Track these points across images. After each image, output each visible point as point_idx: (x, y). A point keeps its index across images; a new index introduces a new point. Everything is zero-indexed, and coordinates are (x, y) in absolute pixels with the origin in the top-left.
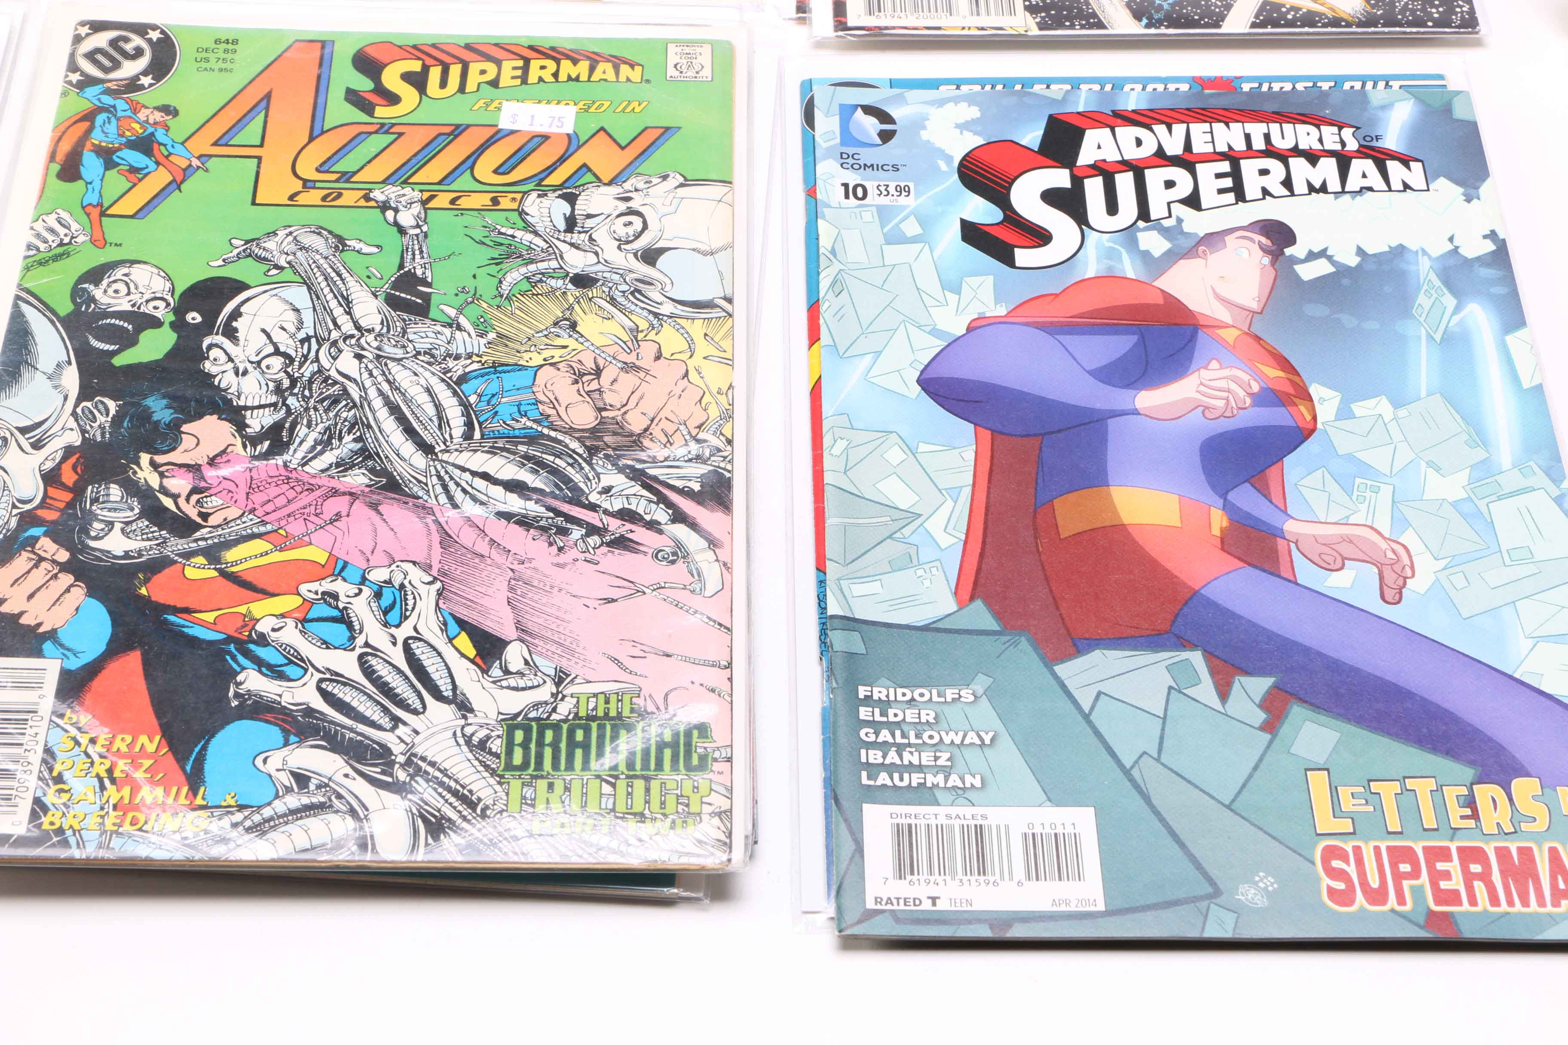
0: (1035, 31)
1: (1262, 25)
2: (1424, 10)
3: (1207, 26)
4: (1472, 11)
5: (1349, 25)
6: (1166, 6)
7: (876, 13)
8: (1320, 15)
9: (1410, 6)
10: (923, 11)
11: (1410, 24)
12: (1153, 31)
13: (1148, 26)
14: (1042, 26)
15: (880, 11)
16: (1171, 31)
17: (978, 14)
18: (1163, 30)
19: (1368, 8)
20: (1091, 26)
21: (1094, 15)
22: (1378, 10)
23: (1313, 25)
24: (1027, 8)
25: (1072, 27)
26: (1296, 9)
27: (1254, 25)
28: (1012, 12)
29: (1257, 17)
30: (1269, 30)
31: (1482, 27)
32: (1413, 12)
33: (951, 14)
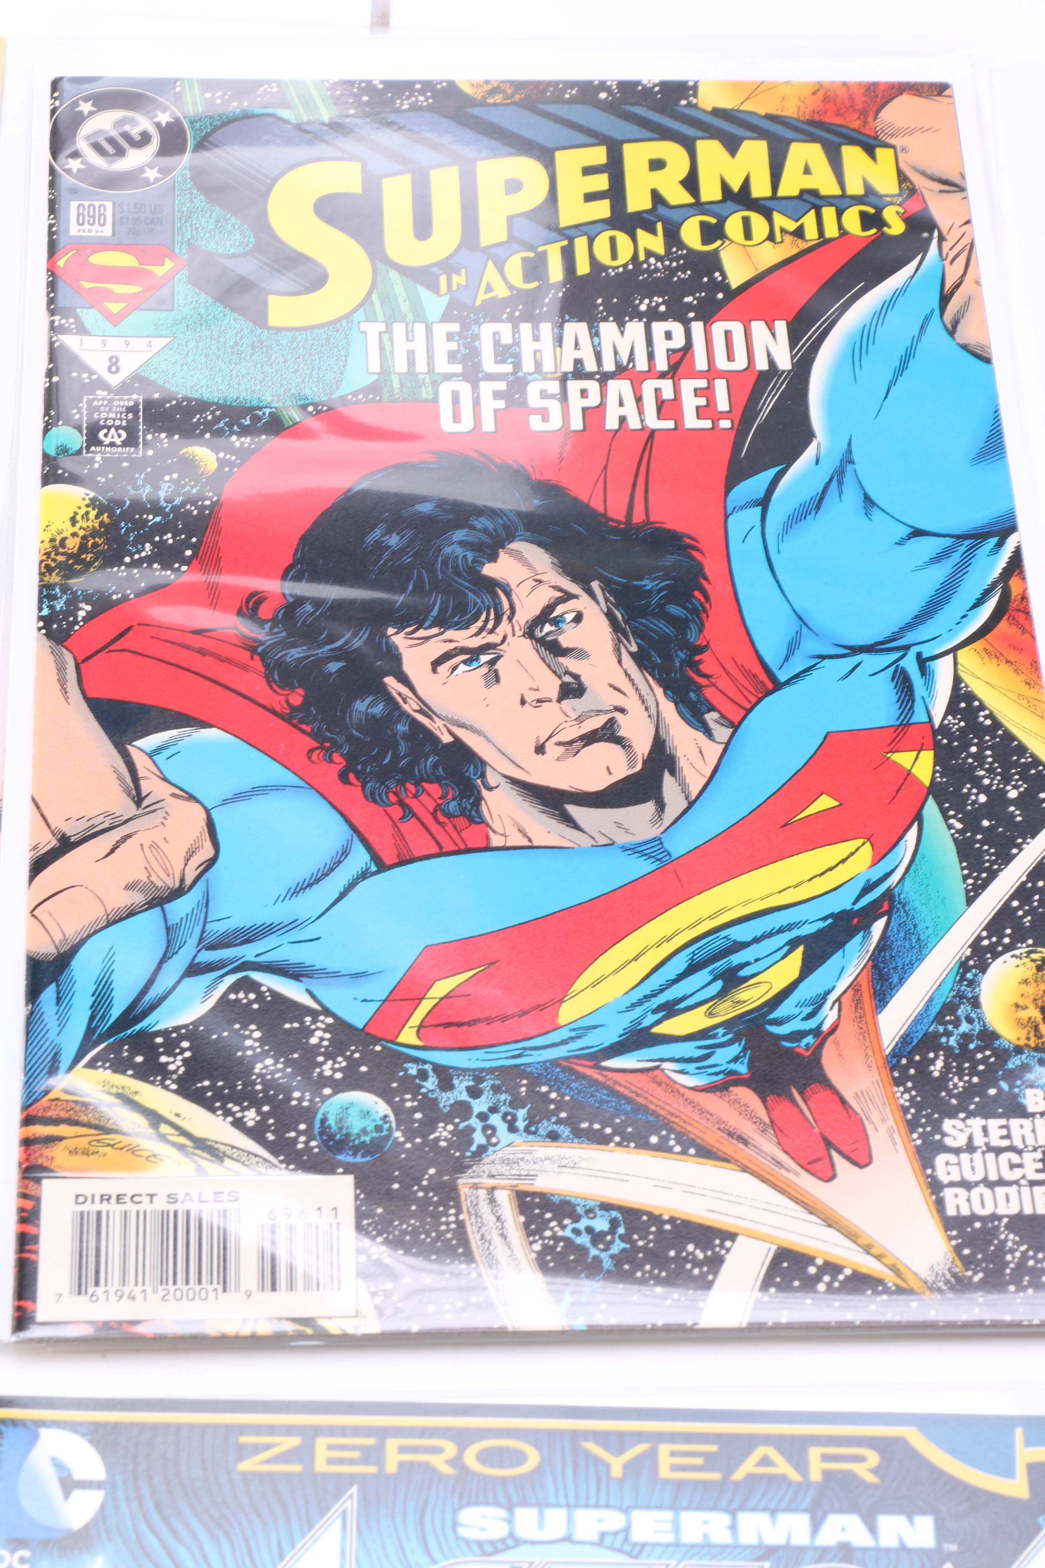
0: (374, 1321)
6: (607, 1262)
7: (91, 1290)
9: (1031, 1263)
10: (175, 1283)
14: (384, 1310)
15: (97, 1282)
17: (274, 1288)
19: (959, 1268)
22: (975, 1273)
24: (360, 1271)
26: (833, 1266)
27: (759, 1306)
28: (334, 1282)
33: (225, 1290)
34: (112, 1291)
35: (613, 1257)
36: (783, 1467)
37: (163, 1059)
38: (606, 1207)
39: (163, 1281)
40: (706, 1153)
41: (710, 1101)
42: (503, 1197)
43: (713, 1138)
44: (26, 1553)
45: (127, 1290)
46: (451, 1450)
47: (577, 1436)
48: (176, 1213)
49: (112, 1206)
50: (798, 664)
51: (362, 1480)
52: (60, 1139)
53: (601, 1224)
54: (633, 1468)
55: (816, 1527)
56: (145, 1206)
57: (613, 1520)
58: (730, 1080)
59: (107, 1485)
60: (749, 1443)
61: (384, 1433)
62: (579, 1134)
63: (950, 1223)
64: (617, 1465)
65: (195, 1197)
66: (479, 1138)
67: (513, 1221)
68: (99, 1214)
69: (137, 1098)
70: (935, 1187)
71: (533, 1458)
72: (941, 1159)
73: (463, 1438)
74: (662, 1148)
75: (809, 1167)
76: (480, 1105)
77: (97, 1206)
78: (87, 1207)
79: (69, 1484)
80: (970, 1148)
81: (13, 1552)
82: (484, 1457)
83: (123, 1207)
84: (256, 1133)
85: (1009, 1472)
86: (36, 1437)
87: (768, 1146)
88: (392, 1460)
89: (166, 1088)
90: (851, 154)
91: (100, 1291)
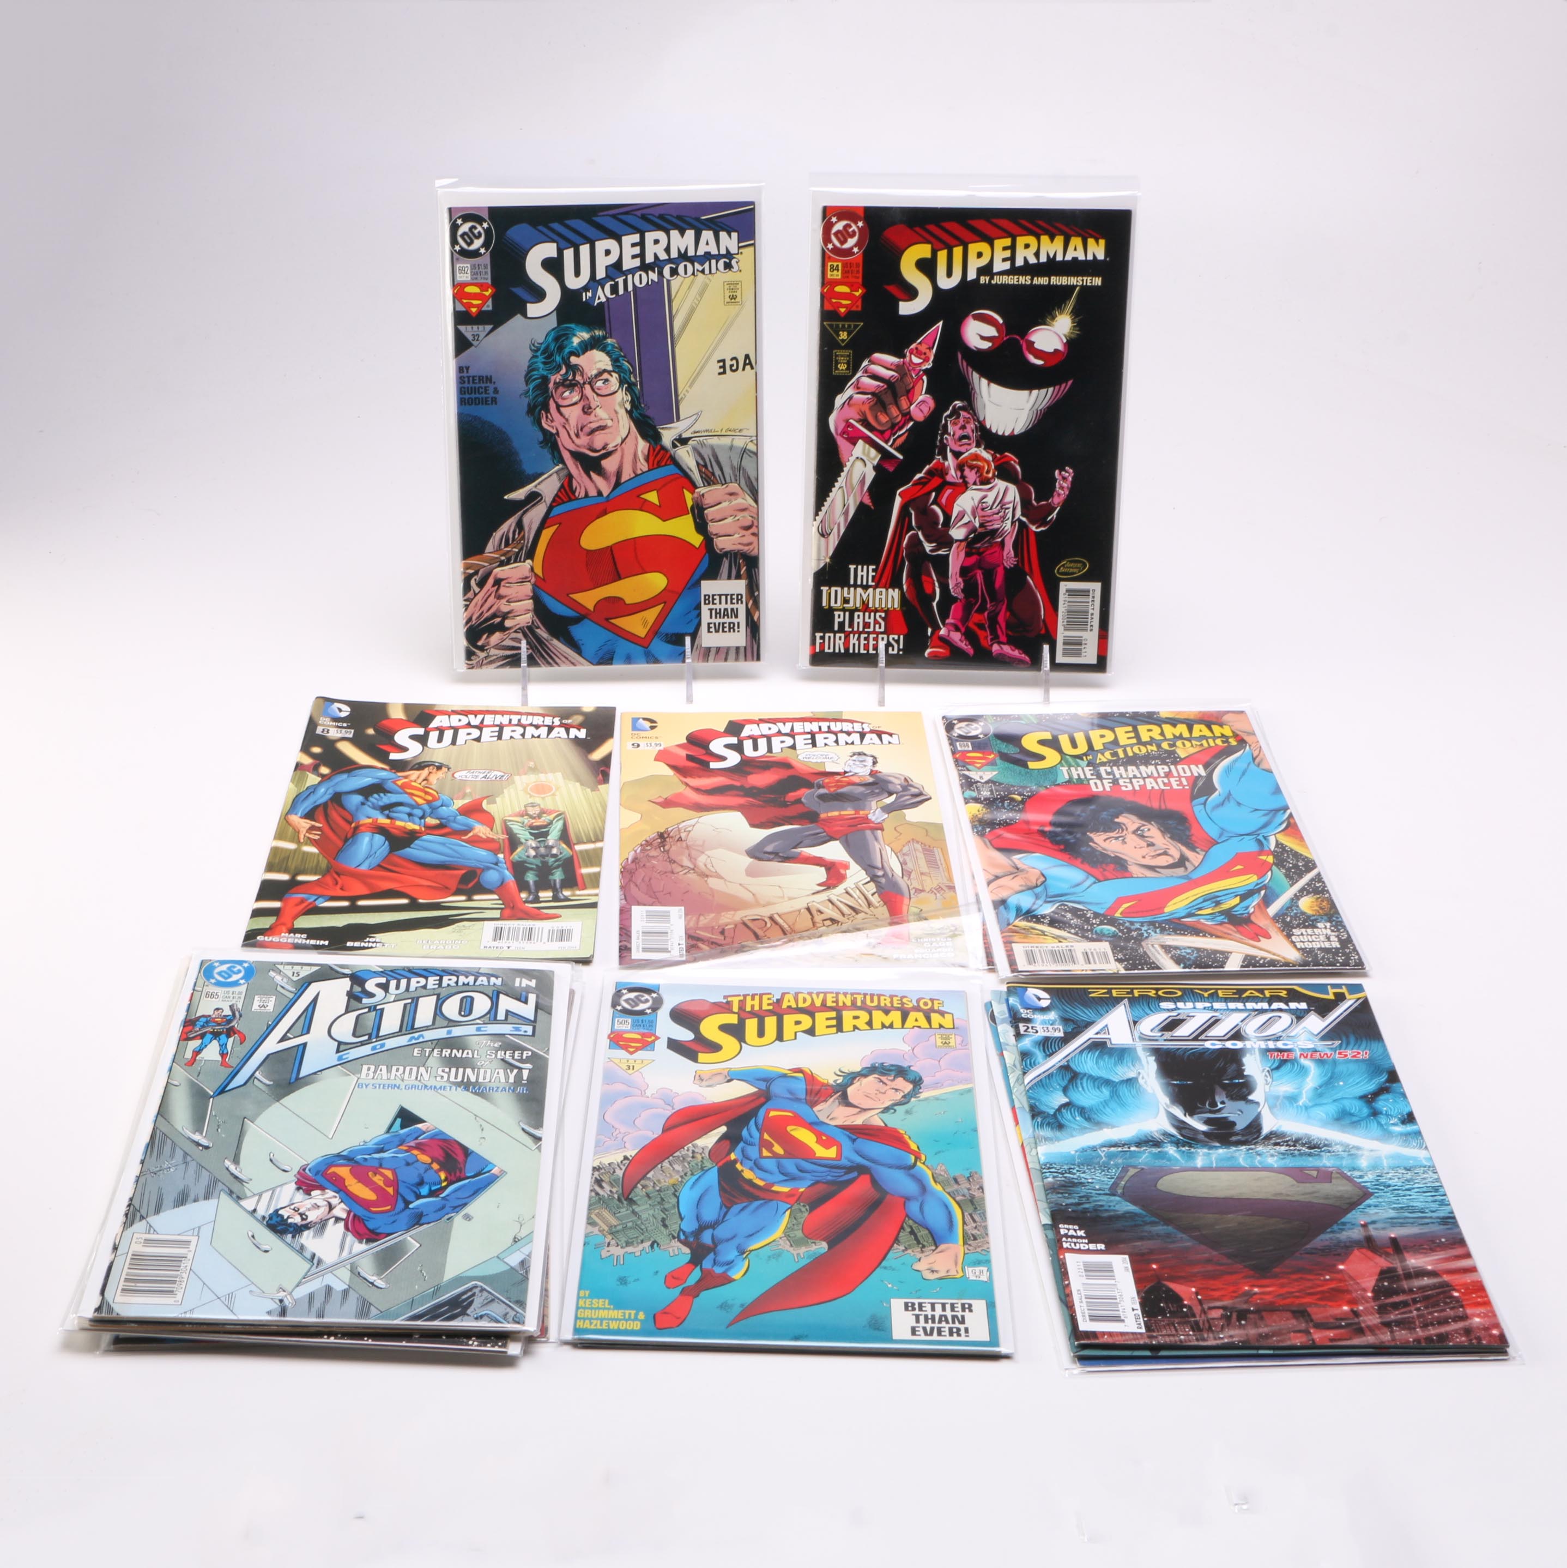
35: (1194, 957)
36: (1257, 994)
38: (1189, 948)
39: (1055, 962)
40: (1218, 937)
41: (1218, 927)
42: (1156, 946)
43: (1219, 934)
44: (1032, 1011)
45: (1045, 965)
46: (1154, 992)
47: (1192, 989)
48: (1056, 950)
49: (1035, 949)
50: (1223, 838)
51: (1129, 998)
52: (1014, 936)
53: (1189, 951)
54: (1211, 995)
55: (1270, 1005)
56: (1046, 948)
57: (1208, 1005)
58: (1222, 923)
59: (1051, 999)
60: (1246, 990)
61: (1132, 989)
62: (1176, 934)
63: (1298, 949)
64: (1206, 994)
65: (1061, 947)
66: (1145, 935)
67: (1162, 951)
68: (1031, 950)
70: (1293, 943)
71: (1180, 993)
72: (1293, 938)
73: (1157, 990)
74: (1204, 936)
75: (1252, 939)
76: (1143, 929)
77: (1030, 948)
78: (1027, 949)
79: (1039, 999)
80: (1302, 934)
81: (1027, 1010)
82: (1164, 993)
83: (1039, 949)
84: (1076, 934)
85: (1328, 994)
86: (1027, 989)
87: (1238, 936)
88: (1136, 993)
90: (1214, 727)
91: (1036, 965)
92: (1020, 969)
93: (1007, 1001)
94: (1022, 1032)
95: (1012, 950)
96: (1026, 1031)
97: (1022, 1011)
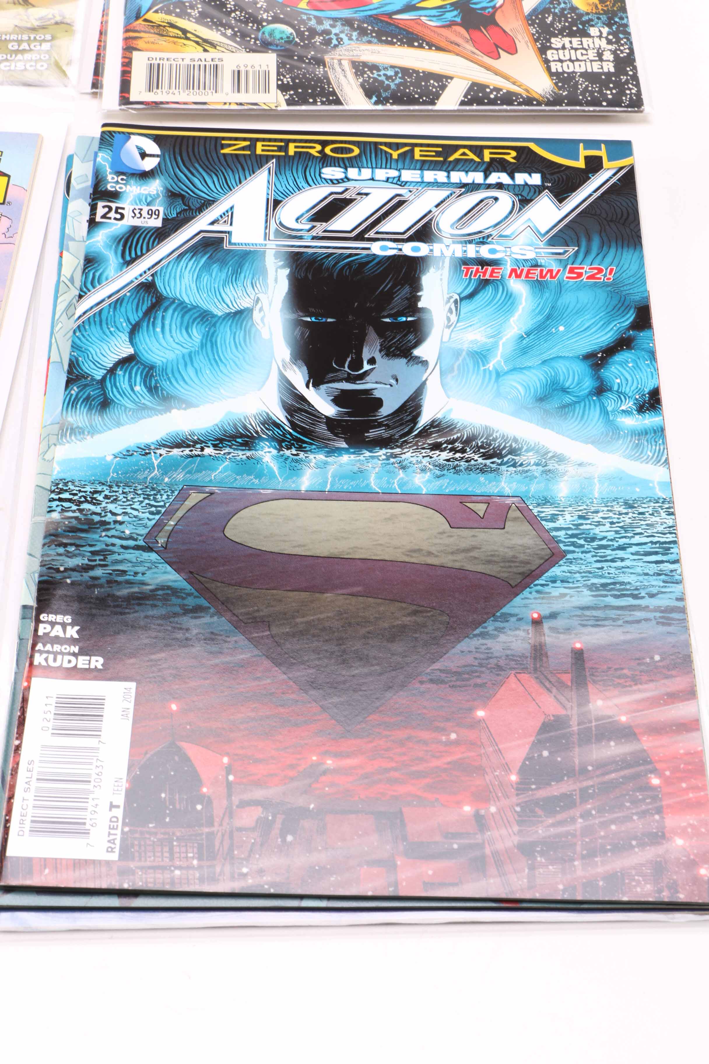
0: (284, 107)
1: (470, 103)
2: (600, 92)
3: (425, 103)
4: (639, 94)
5: (539, 104)
6: (393, 86)
7: (155, 90)
8: (516, 95)
9: (590, 89)
10: (193, 89)
11: (589, 104)
12: (380, 107)
13: (376, 103)
14: (289, 103)
15: (158, 88)
16: (395, 107)
17: (239, 91)
18: (389, 107)
19: (556, 90)
20: (330, 103)
21: (334, 93)
22: (564, 91)
23: (510, 103)
24: (279, 87)
25: (315, 103)
26: (498, 90)
27: (463, 103)
28: (267, 90)
29: (465, 96)
30: (475, 107)
31: (646, 107)
32: (592, 93)
33: (216, 92)
34: (164, 91)
35: (396, 84)
36: (472, 156)
37: (189, 11)
38: (393, 67)
39: (188, 87)
40: (439, 49)
41: (443, 31)
42: (346, 64)
43: (443, 44)
44: (125, 177)
45: (171, 91)
46: (319, 148)
47: (376, 144)
48: (194, 66)
49: (165, 62)
51: (278, 157)
52: (141, 38)
53: (390, 73)
54: (403, 156)
55: (486, 177)
56: (180, 62)
57: (393, 173)
58: (452, 24)
59: (162, 156)
60: (457, 148)
61: (289, 141)
62: (381, 41)
63: (553, 74)
64: (395, 155)
65: (203, 60)
66: (335, 42)
67: (350, 73)
68: (159, 65)
69: (177, 24)
70: (547, 62)
71: (357, 151)
72: (549, 53)
73: (324, 144)
74: (420, 46)
75: (488, 54)
76: (334, 31)
77: (158, 61)
78: (152, 62)
79: (144, 155)
80: (564, 48)
81: (118, 176)
82: (334, 150)
83: (170, 62)
84: (232, 38)
85: (577, 159)
86: (130, 137)
87: (469, 47)
88: (292, 150)
89: (191, 21)
91: (158, 91)
92: (132, 99)
93: (96, 155)
94: (98, 219)
95: (131, 59)
96: (104, 216)
97: (109, 177)
